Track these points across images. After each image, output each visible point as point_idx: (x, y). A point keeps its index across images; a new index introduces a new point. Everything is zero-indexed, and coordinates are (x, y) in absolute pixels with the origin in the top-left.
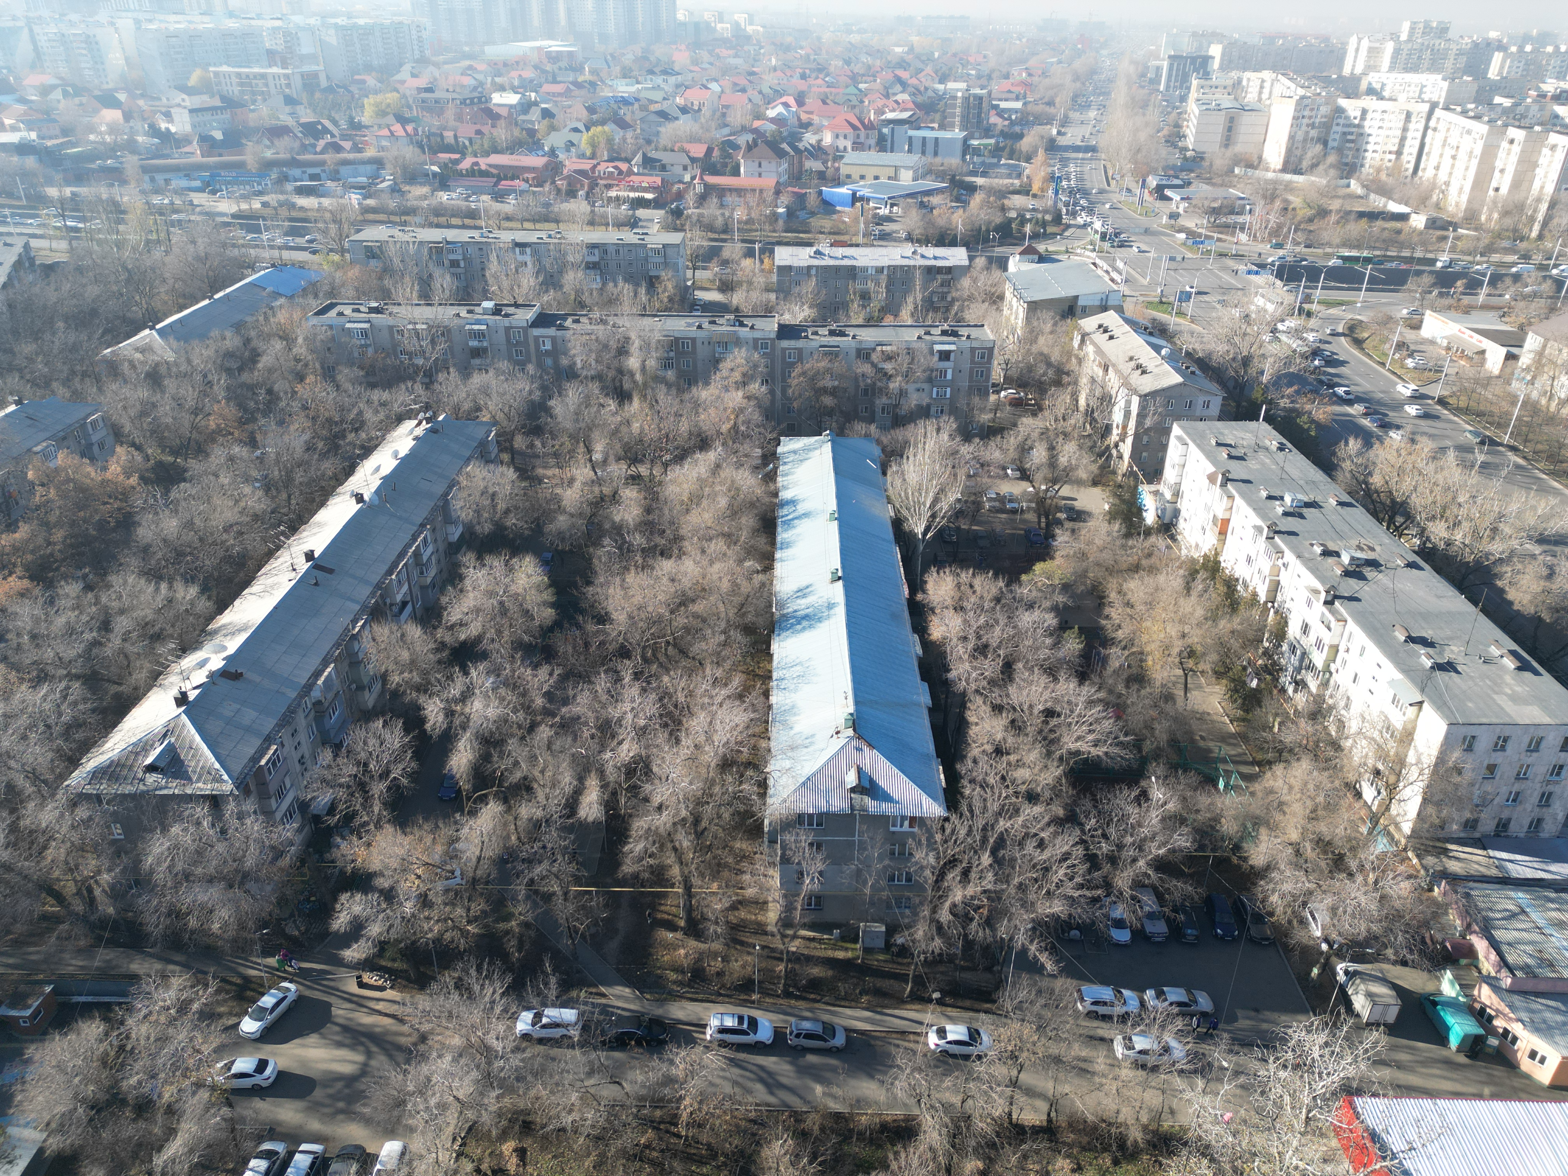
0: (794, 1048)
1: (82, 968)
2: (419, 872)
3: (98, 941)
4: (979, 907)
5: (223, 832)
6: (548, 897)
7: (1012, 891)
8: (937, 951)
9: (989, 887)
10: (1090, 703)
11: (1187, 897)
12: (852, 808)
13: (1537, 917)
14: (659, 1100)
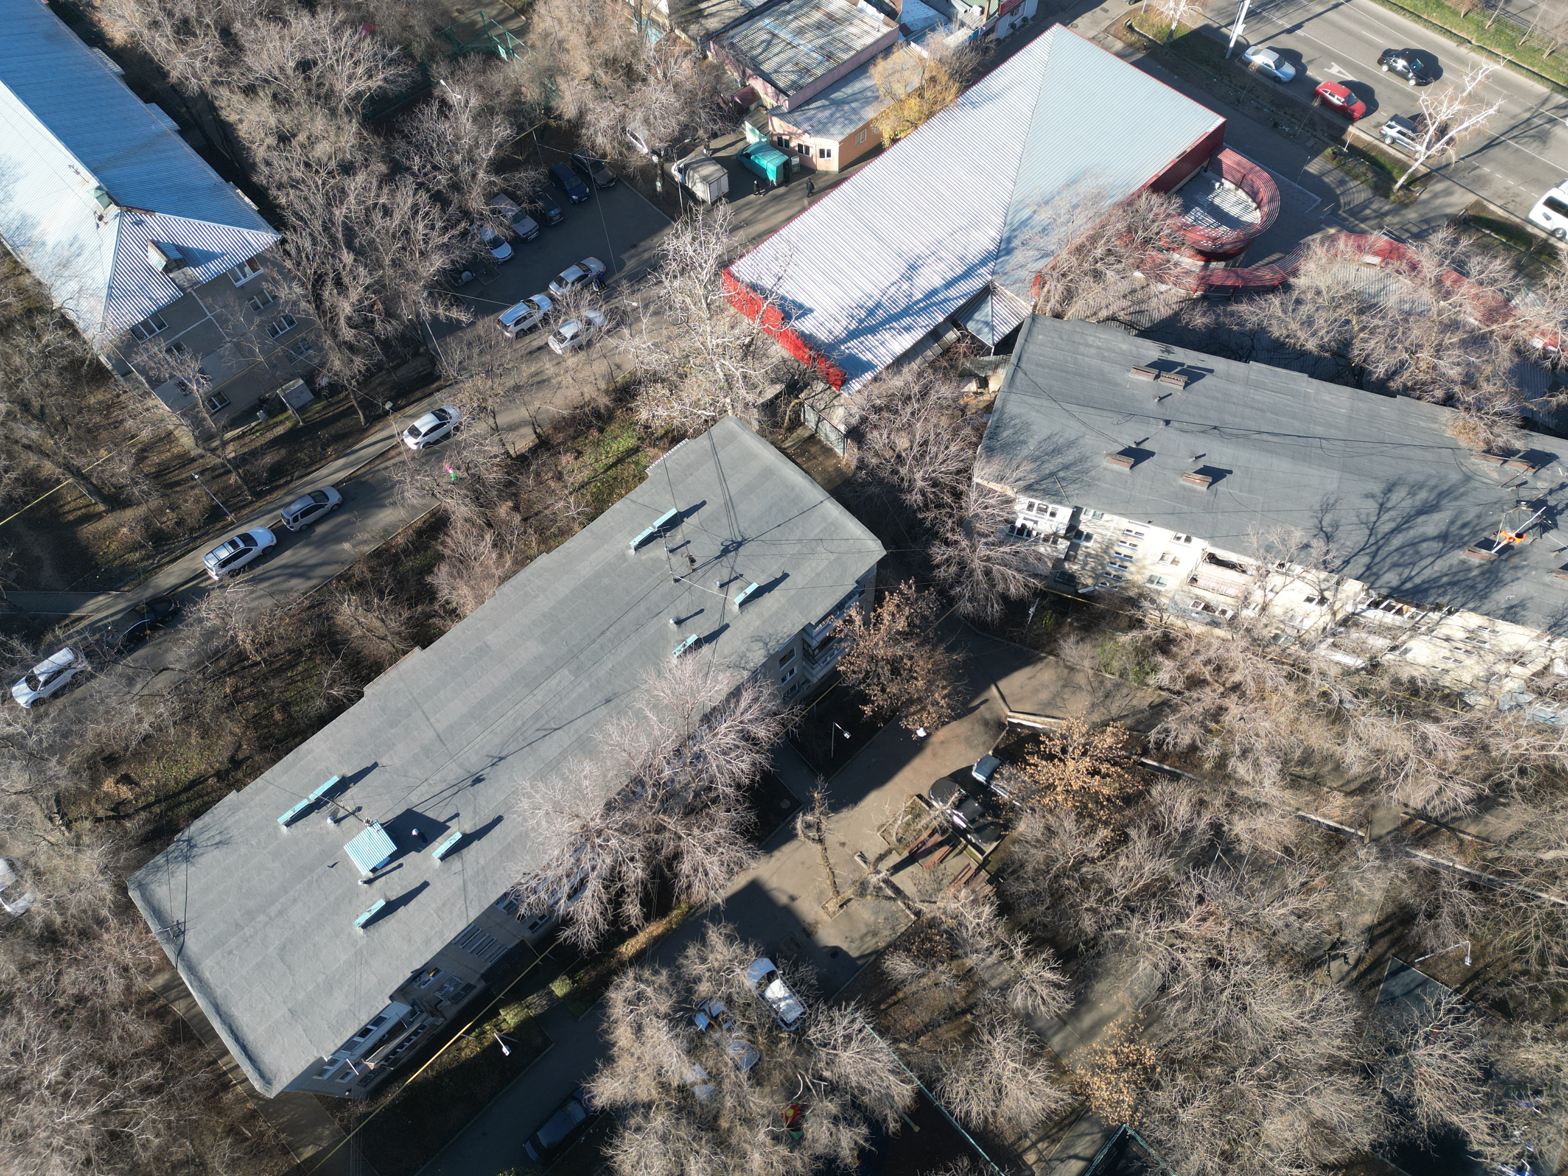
0: (300, 531)
4: (372, 306)
7: (390, 272)
8: (363, 369)
9: (368, 281)
10: (337, 31)
11: (535, 183)
12: (181, 288)
13: (784, 34)
14: (215, 654)
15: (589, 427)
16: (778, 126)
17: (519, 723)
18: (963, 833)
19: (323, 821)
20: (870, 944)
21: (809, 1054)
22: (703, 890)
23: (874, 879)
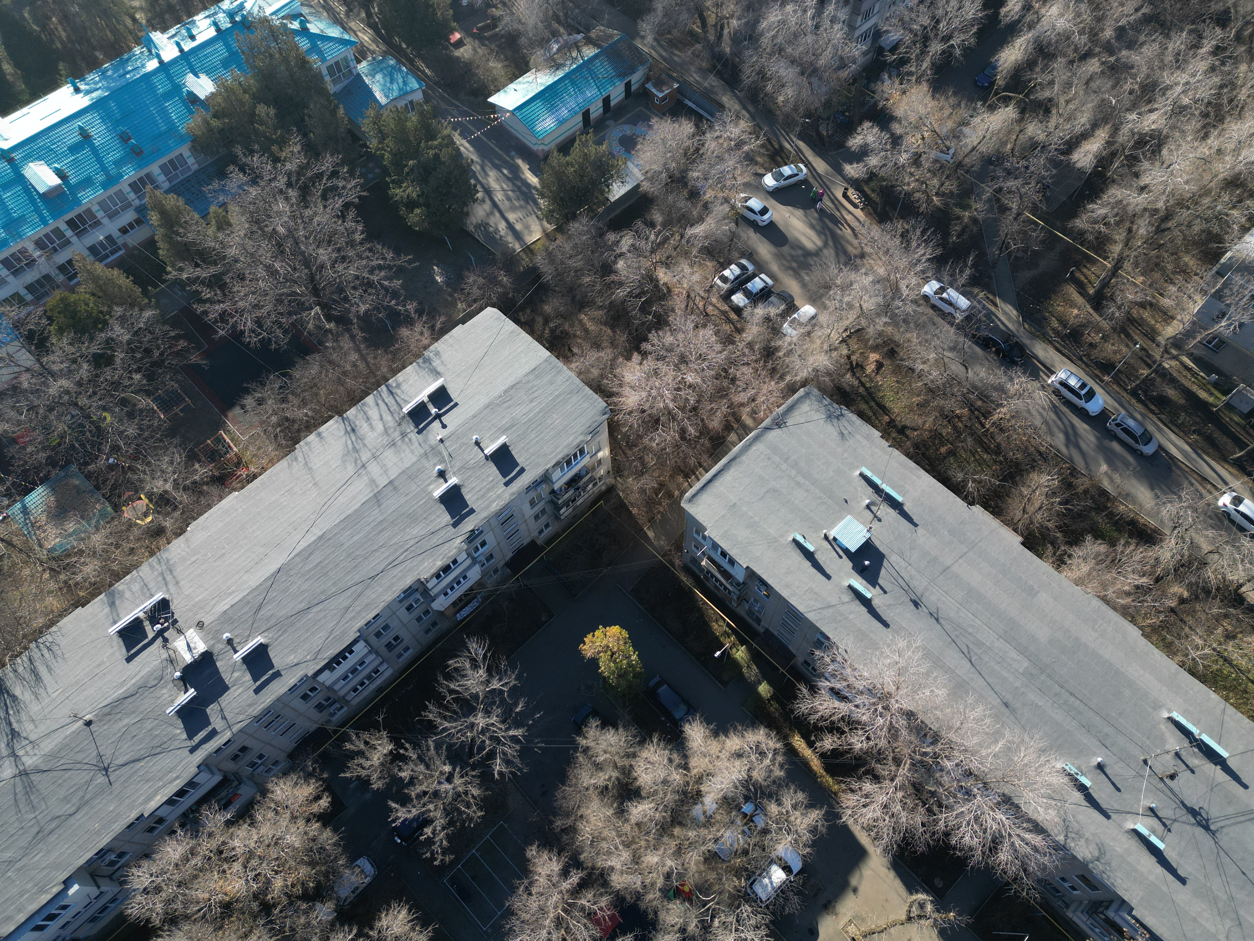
0: (1108, 431)
1: (697, 82)
2: (926, 135)
3: (712, 69)
5: (817, 27)
6: (1004, 209)
14: (985, 396)
17: (970, 630)
19: (866, 497)
21: (730, 906)
22: (851, 803)
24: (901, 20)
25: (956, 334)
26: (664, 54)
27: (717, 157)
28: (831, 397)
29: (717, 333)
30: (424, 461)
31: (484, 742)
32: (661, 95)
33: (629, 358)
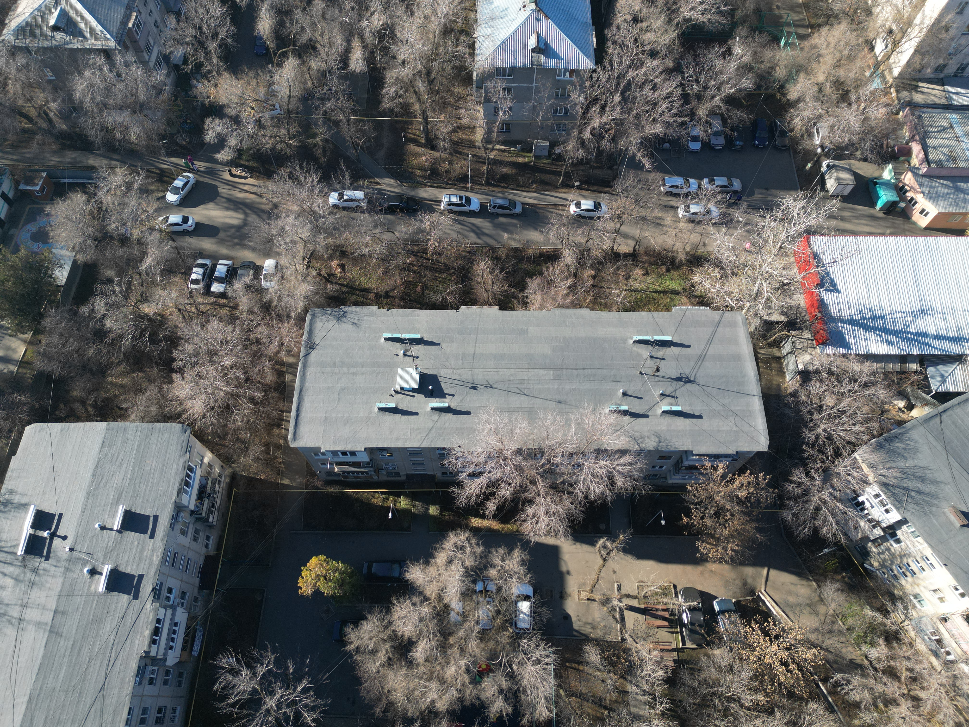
0: (492, 214)
1: (59, 162)
2: (253, 105)
3: (63, 147)
4: (609, 130)
6: (337, 123)
7: (631, 119)
8: (580, 157)
9: (617, 116)
11: (741, 121)
12: (532, 64)
13: (959, 130)
14: (416, 241)
15: (663, 264)
16: (908, 178)
18: (682, 625)
19: (399, 349)
20: (587, 630)
21: (514, 650)
22: (529, 528)
23: (615, 603)
24: (175, 40)
25: (371, 216)
26: (15, 157)
27: (119, 204)
28: (329, 306)
29: (221, 320)
30: (70, 575)
31: (285, 712)
32: (38, 188)
33: (171, 381)
